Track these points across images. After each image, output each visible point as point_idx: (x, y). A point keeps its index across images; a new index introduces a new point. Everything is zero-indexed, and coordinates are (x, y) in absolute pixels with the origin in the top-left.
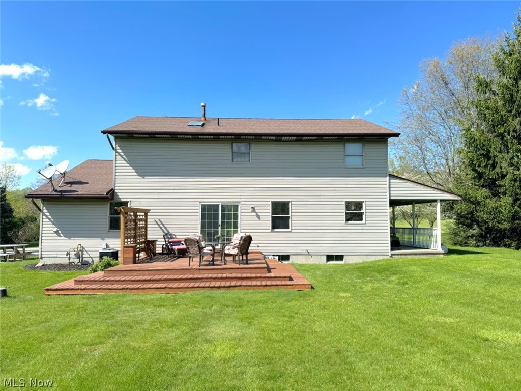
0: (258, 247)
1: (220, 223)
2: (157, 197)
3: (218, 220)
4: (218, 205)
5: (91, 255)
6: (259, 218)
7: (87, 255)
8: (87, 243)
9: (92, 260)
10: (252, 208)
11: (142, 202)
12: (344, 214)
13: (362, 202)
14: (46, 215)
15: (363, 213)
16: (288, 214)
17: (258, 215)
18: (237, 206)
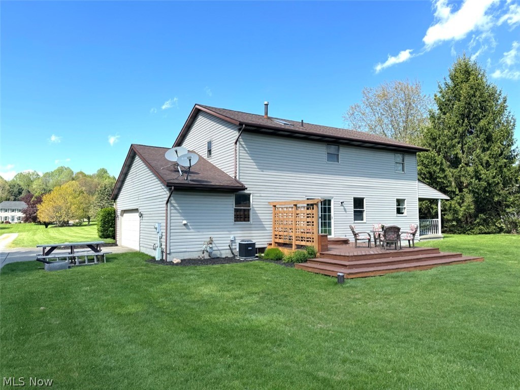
0: (346, 236)
1: (320, 216)
4: (318, 199)
5: (220, 248)
6: (346, 211)
7: (217, 248)
8: (216, 235)
9: (220, 252)
10: (342, 203)
11: (262, 195)
12: (396, 209)
13: (404, 200)
14: (174, 206)
15: (405, 208)
16: (363, 208)
17: (345, 209)
18: (330, 201)
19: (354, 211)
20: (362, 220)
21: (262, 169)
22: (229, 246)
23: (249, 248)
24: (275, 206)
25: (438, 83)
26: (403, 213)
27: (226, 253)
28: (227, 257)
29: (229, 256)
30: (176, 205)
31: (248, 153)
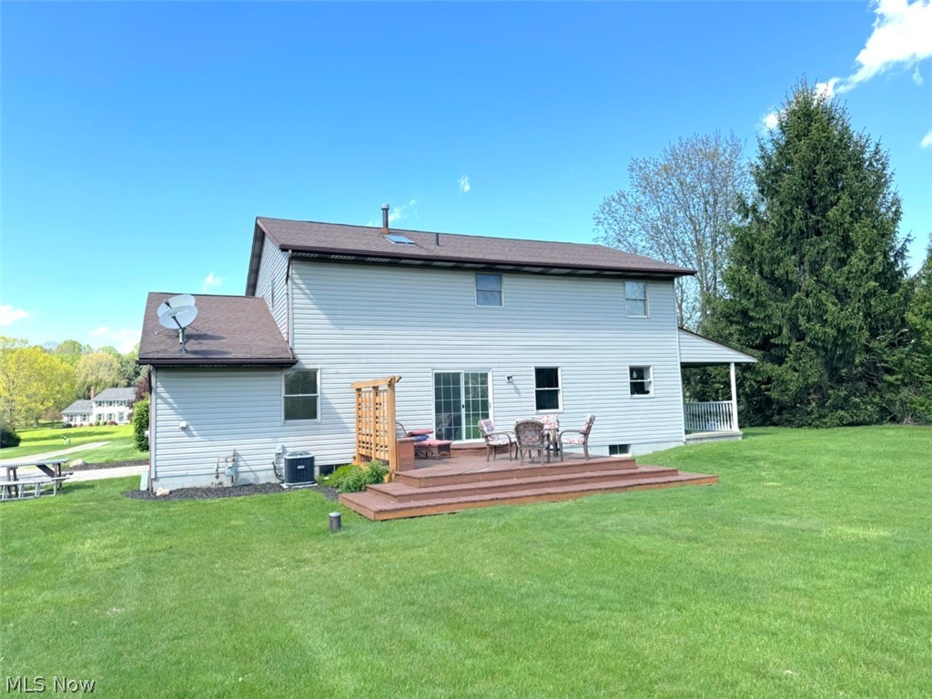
1: (463, 403)
2: (364, 361)
3: (460, 397)
4: (459, 374)
5: (254, 468)
6: (519, 393)
7: (246, 469)
8: (245, 445)
9: (256, 475)
10: (508, 378)
11: (341, 371)
12: (629, 385)
13: (648, 368)
14: (162, 398)
15: (650, 382)
16: (557, 386)
17: (516, 389)
18: (485, 376)
19: (537, 391)
20: (557, 407)
21: (339, 324)
22: (273, 463)
23: (299, 467)
24: (359, 390)
25: (759, 140)
26: (647, 392)
27: (267, 477)
28: (269, 483)
29: (273, 482)
30: (165, 395)
31: (310, 299)
